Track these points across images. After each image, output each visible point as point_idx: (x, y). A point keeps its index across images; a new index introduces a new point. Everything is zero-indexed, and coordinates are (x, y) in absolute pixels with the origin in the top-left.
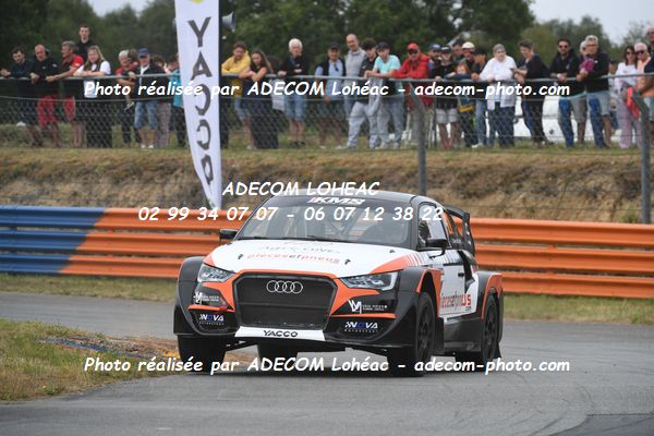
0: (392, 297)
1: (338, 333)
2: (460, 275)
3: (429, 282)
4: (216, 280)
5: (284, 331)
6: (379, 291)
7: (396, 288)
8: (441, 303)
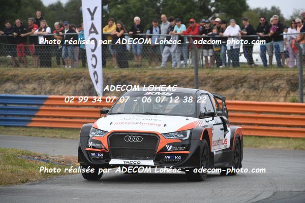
0: (188, 143)
1: (161, 161)
2: (221, 129)
3: (206, 134)
4: (99, 136)
5: (134, 161)
6: (181, 140)
7: (190, 138)
8: (212, 144)
